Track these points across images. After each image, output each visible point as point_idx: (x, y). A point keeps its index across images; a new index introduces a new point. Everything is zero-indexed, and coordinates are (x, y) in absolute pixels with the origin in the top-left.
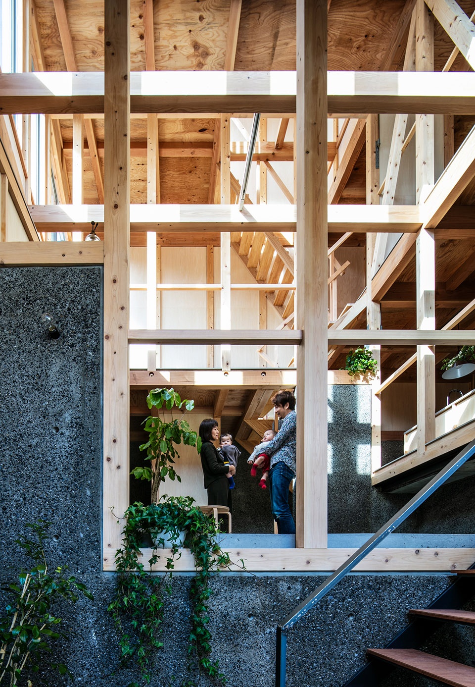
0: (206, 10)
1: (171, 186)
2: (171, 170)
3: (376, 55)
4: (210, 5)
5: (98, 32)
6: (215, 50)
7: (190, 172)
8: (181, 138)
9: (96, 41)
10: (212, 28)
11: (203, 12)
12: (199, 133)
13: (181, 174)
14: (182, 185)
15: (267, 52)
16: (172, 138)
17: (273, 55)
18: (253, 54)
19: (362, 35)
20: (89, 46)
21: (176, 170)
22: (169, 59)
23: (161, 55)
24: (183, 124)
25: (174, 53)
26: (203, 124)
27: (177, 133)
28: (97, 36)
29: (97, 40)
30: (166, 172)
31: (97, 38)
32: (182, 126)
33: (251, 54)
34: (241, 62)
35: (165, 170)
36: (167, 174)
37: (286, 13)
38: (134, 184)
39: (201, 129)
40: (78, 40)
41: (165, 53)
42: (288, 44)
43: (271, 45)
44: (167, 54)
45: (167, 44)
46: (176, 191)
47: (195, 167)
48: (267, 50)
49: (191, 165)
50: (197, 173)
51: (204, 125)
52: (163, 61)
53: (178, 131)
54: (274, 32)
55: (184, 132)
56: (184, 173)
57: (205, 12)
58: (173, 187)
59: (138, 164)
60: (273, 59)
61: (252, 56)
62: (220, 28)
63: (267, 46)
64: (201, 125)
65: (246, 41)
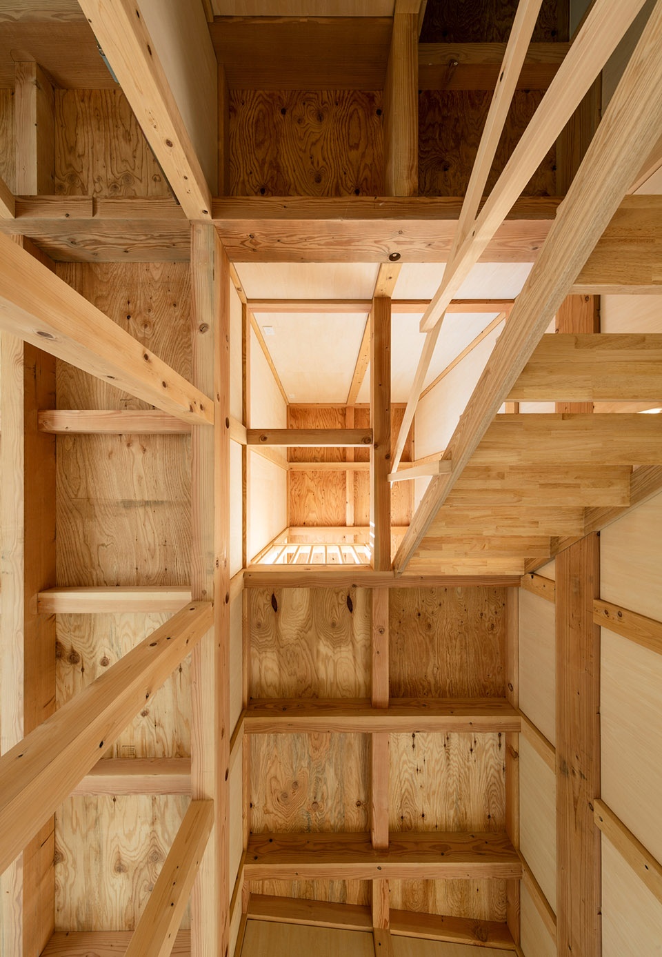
0: (94, 653)
1: (460, 670)
2: (424, 670)
3: (156, 282)
4: (87, 645)
5: (122, 874)
6: (148, 629)
7: (429, 626)
8: (363, 649)
9: (135, 881)
10: (117, 639)
11: (96, 661)
12: (354, 611)
13: (433, 646)
14: (458, 644)
15: (151, 515)
16: (362, 669)
17: (156, 503)
18: (155, 545)
19: (127, 323)
20: (142, 898)
21: (424, 660)
22: (162, 727)
23: (156, 744)
24: (340, 647)
25: (153, 717)
26: (339, 604)
27: (354, 657)
28: (128, 877)
29: (133, 879)
30: (429, 683)
31: (131, 878)
32: (343, 649)
33: (155, 550)
34: (166, 569)
35: (425, 684)
36: (433, 682)
37: (98, 493)
38: (455, 759)
39: (347, 608)
40: (134, 918)
41: (152, 735)
42: (139, 477)
43: (141, 511)
44: (153, 731)
45: (140, 730)
46: (472, 659)
47: (419, 615)
48: (149, 517)
49: (414, 624)
50: (430, 610)
51: (340, 602)
52: (165, 741)
53: (351, 657)
54: (123, 511)
55: (353, 645)
56: (432, 640)
57: (96, 656)
58: (461, 666)
59: (414, 746)
60: (162, 502)
61: (157, 548)
62: (118, 623)
63: (142, 519)
64: (341, 607)
65: (135, 567)
